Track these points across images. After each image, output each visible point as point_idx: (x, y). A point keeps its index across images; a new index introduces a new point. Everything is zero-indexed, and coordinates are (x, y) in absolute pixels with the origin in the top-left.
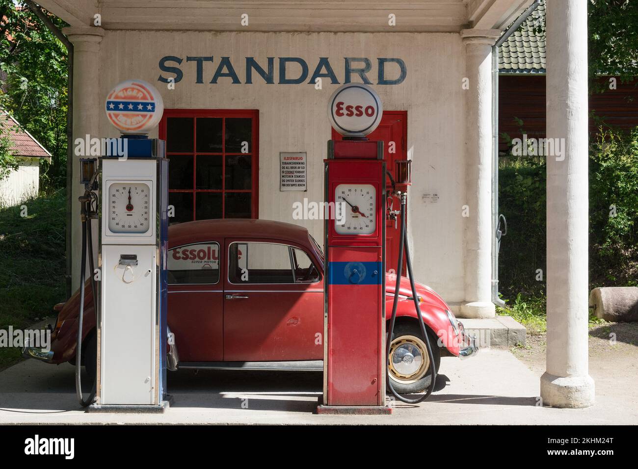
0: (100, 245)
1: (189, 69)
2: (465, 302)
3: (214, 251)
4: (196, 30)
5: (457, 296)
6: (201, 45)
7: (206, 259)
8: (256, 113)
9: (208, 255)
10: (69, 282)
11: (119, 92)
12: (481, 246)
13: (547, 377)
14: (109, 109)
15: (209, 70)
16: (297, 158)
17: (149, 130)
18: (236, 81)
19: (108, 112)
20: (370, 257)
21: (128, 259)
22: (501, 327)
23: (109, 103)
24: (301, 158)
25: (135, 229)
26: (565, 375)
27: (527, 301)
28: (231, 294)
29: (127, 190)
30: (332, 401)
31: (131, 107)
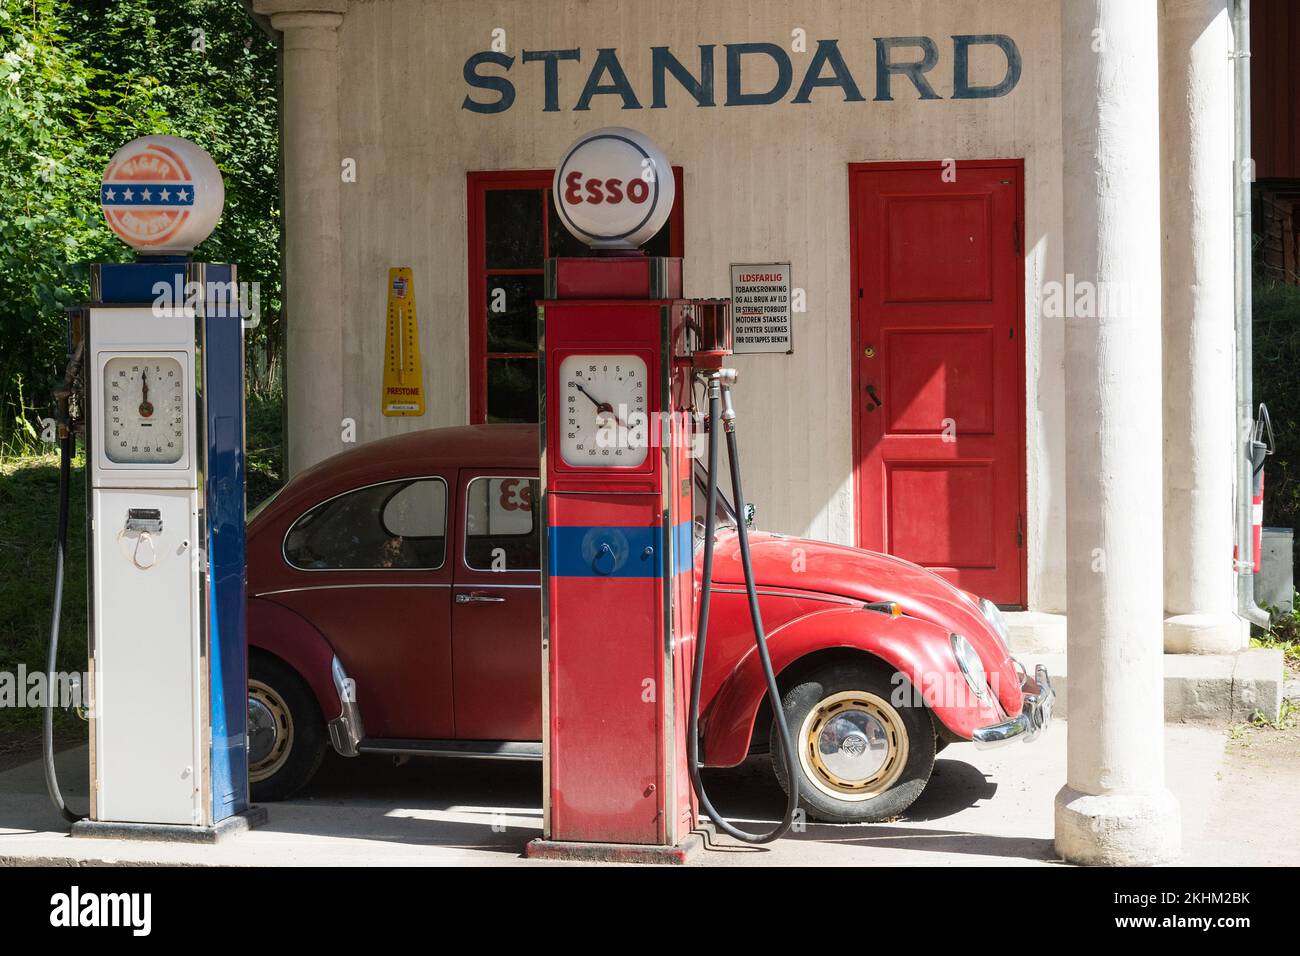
29: (138, 375)
30: (562, 830)
31: (147, 195)
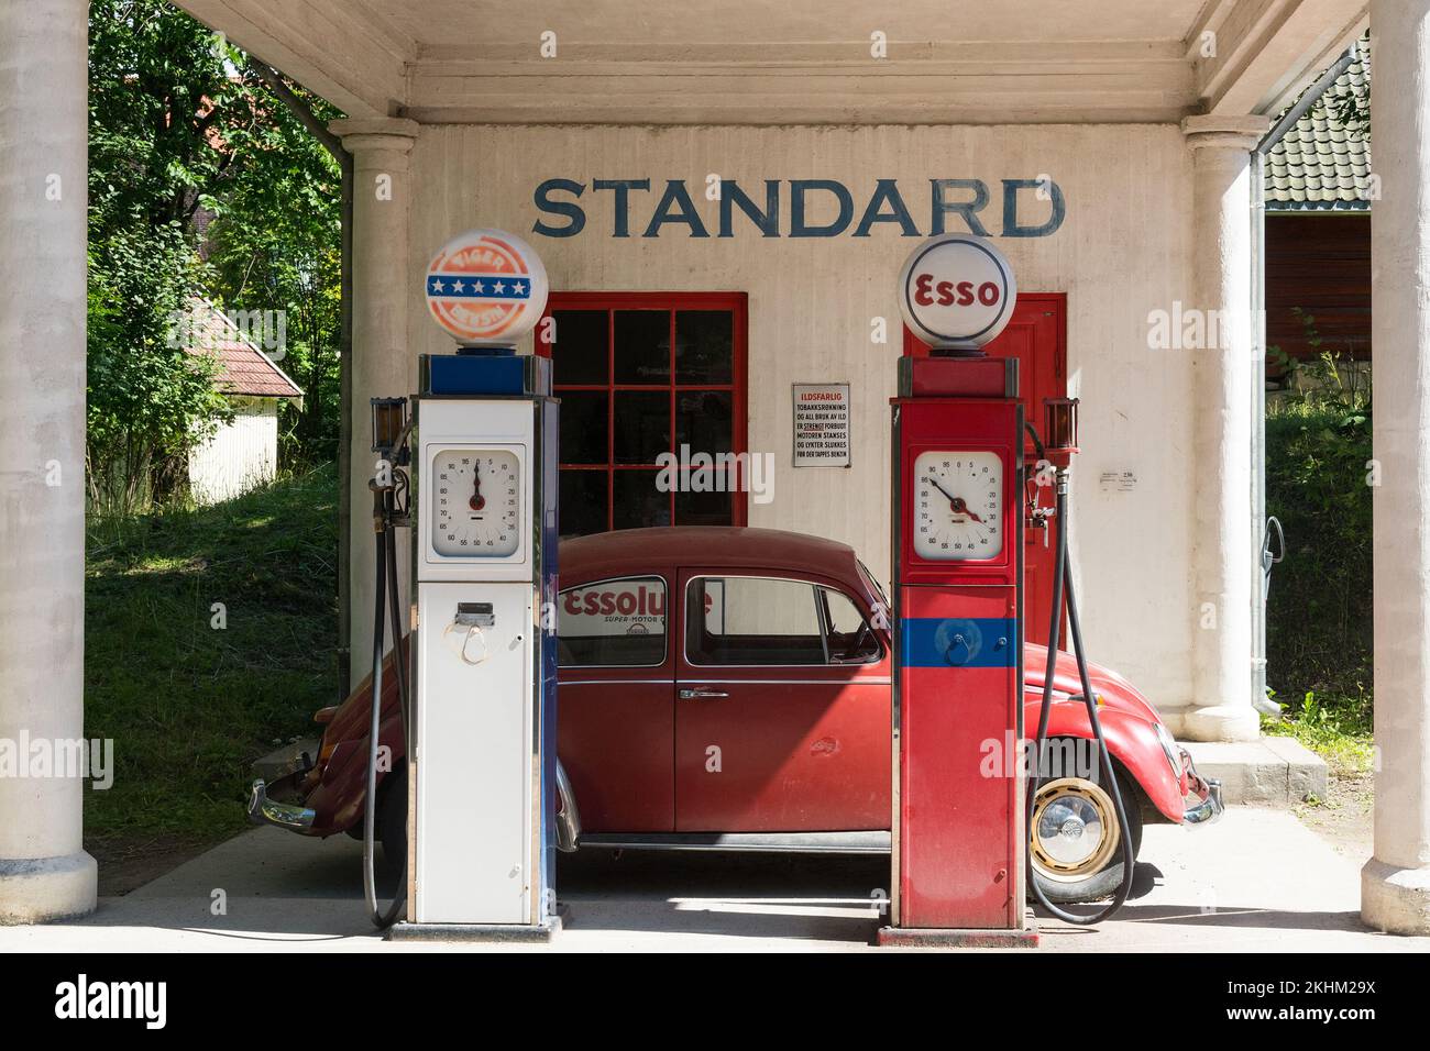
0: (415, 582)
1: (599, 207)
2: (1193, 706)
3: (652, 596)
4: (611, 124)
5: (1176, 693)
6: (625, 155)
7: (636, 614)
8: (741, 300)
9: (640, 603)
10: (345, 661)
11: (454, 256)
12: (1228, 585)
13: (1376, 869)
14: (432, 292)
15: (642, 207)
16: (828, 397)
17: (517, 336)
18: (699, 231)
19: (430, 299)
20: (991, 608)
21: (475, 612)
22: (1274, 761)
23: (432, 279)
24: (838, 397)
25: (489, 549)
26: (1417, 866)
27: (1332, 706)
28: (690, 687)
29: (472, 466)
30: (911, 918)
31: (479, 287)
